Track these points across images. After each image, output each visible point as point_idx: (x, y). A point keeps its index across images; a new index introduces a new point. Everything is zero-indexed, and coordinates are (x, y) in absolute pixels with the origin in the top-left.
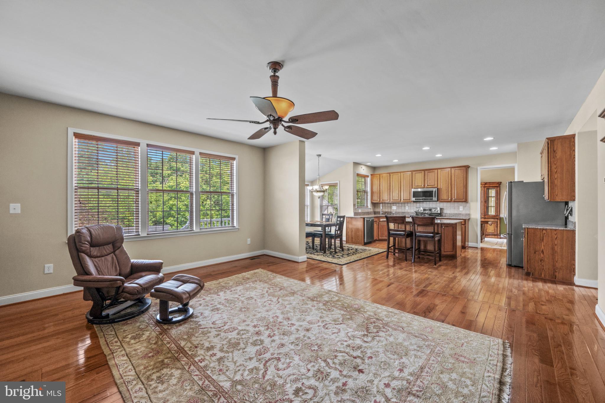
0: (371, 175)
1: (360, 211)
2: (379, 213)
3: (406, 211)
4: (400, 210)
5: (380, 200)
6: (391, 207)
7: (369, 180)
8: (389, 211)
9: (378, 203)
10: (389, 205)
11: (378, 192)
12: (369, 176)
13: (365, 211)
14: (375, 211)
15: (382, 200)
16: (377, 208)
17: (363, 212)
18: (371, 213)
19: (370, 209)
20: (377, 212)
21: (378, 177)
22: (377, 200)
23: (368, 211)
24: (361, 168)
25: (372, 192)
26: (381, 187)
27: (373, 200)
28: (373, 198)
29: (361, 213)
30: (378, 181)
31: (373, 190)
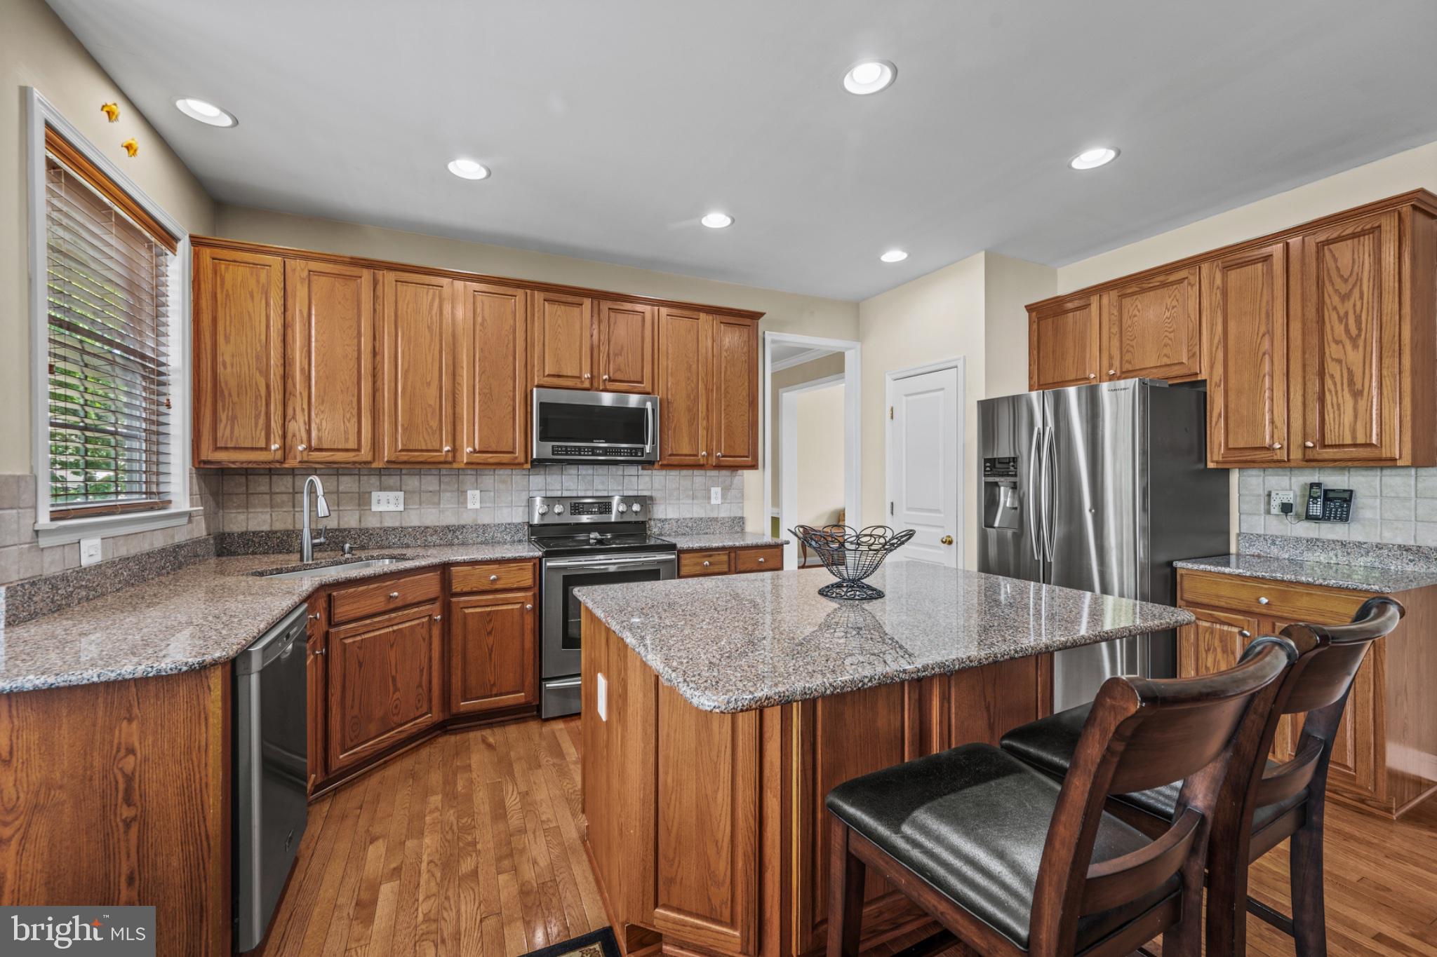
0: (196, 241)
1: (92, 552)
3: (466, 519)
4: (429, 516)
5: (286, 448)
6: (363, 501)
7: (177, 270)
9: (247, 472)
10: (347, 484)
11: (268, 386)
12: (177, 240)
13: (146, 547)
14: (227, 530)
15: (310, 448)
16: (238, 507)
17: (125, 560)
18: (196, 556)
19: (185, 520)
20: (242, 534)
21: (268, 276)
22: (263, 445)
23: (170, 542)
24: (106, 114)
25: (207, 385)
26: (293, 350)
27: (217, 449)
28: (221, 427)
29: (109, 571)
30: (267, 304)
31: (220, 369)
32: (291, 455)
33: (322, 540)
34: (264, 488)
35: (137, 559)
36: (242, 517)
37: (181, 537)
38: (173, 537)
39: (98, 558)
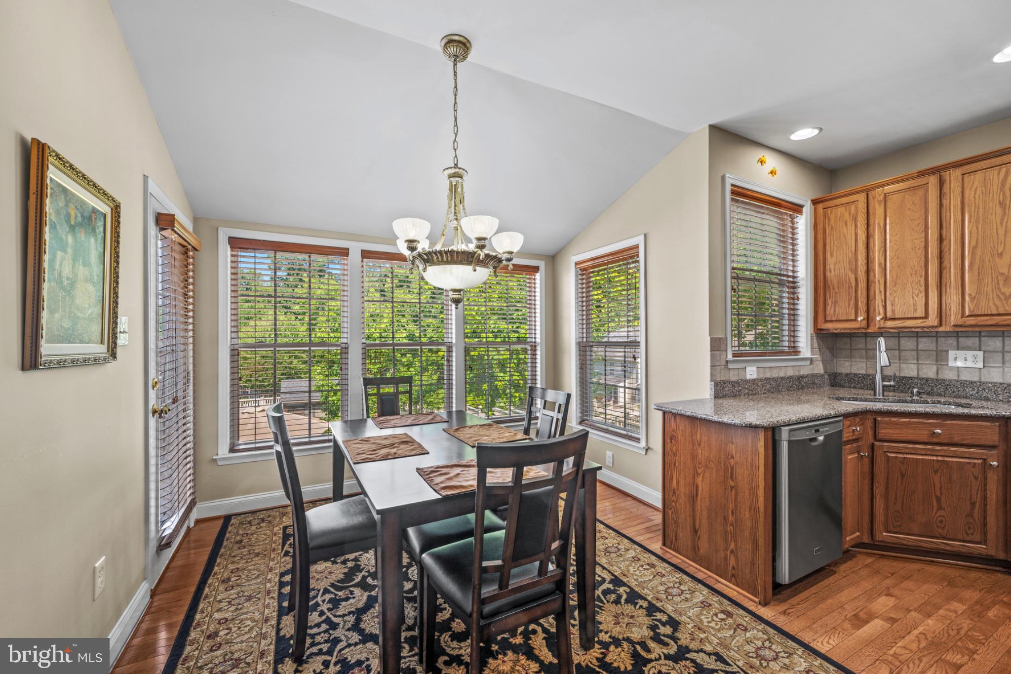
0: (815, 202)
1: (752, 372)
2: (865, 382)
5: (869, 319)
6: (940, 357)
7: (803, 223)
8: (929, 372)
9: (851, 335)
10: (925, 344)
11: (856, 279)
12: (802, 206)
13: (782, 374)
14: (839, 371)
15: (885, 318)
16: (845, 357)
17: (768, 380)
18: (814, 383)
19: (809, 362)
20: (847, 375)
21: (856, 208)
22: (854, 318)
23: (797, 374)
24: (760, 163)
25: (821, 285)
26: (874, 252)
27: (826, 321)
28: (828, 308)
29: (760, 384)
30: (856, 226)
31: (828, 273)
32: (872, 324)
33: (892, 383)
34: (861, 346)
35: (775, 380)
36: (847, 364)
37: (804, 372)
38: (799, 371)
39: (755, 376)
